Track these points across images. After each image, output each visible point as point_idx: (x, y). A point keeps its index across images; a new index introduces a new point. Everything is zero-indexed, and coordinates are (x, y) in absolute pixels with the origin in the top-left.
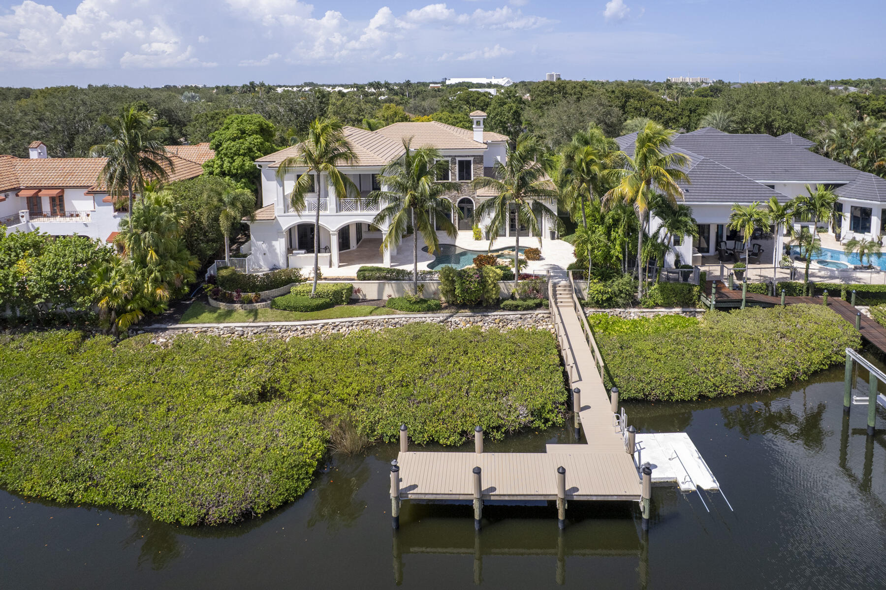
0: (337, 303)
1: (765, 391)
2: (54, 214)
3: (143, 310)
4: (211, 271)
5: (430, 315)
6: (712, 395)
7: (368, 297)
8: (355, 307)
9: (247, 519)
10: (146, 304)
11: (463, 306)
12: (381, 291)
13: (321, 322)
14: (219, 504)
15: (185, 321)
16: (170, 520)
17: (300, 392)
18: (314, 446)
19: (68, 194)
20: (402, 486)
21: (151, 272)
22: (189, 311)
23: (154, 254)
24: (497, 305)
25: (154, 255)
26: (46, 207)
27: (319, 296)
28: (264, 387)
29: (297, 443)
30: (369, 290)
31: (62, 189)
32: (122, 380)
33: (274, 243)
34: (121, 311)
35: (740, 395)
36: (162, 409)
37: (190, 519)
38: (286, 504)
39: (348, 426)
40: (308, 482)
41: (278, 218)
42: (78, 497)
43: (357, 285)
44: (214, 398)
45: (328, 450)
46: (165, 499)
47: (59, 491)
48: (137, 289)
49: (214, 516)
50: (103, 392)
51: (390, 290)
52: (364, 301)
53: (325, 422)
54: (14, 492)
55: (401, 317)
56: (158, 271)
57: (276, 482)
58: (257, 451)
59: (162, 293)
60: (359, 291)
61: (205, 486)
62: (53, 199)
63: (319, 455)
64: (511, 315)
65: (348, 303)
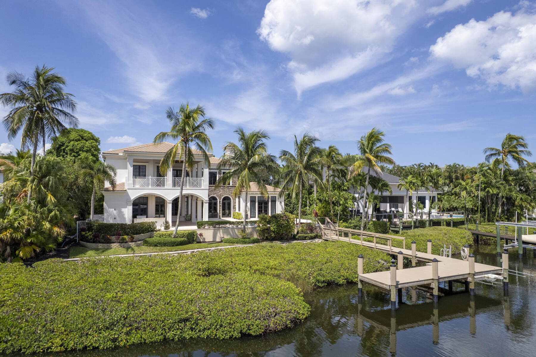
0: (190, 242)
12: (215, 236)
15: (74, 256)
23: (52, 197)
24: (293, 238)
25: (53, 199)
27: (178, 237)
30: (208, 235)
33: (123, 210)
41: (128, 191)
43: (199, 231)
51: (221, 234)
52: (204, 242)
56: (58, 211)
59: (59, 231)
60: (201, 235)
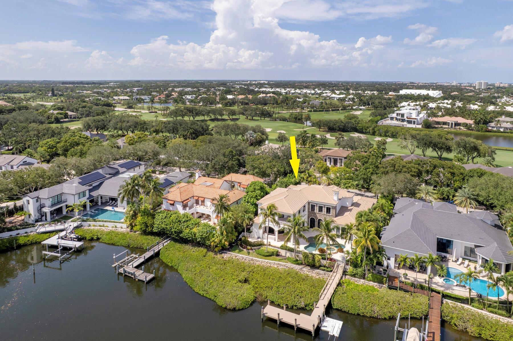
0: (273, 255)
1: (380, 318)
2: (202, 205)
3: (222, 247)
4: (241, 236)
5: (298, 266)
6: (361, 315)
7: (283, 255)
8: (278, 258)
9: (234, 310)
10: (223, 245)
11: (309, 265)
12: (286, 254)
13: (267, 261)
14: (229, 305)
15: (232, 251)
16: (220, 305)
17: (253, 283)
18: (252, 298)
19: (206, 200)
20: (264, 312)
21: (224, 237)
22: (233, 248)
23: (225, 232)
24: (318, 268)
26: (200, 203)
27: (268, 252)
28: (246, 279)
29: (248, 296)
30: (283, 252)
31: (204, 198)
32: (215, 268)
34: (216, 246)
35: (371, 317)
36: (222, 279)
37: (224, 306)
38: (242, 309)
39: (261, 295)
40: (248, 306)
42: (205, 295)
43: (280, 250)
44: (234, 279)
45: (255, 299)
46: (220, 300)
47: (201, 293)
48: (221, 241)
49: (228, 307)
50: (211, 270)
51: (288, 254)
52: (281, 256)
53: (256, 293)
54: (194, 290)
55: (290, 265)
56: (226, 237)
57: (241, 303)
58: (239, 295)
59: (227, 243)
60: (280, 252)
61: (227, 300)
62: (202, 201)
63: (252, 300)
64: (322, 272)
65: (276, 256)
